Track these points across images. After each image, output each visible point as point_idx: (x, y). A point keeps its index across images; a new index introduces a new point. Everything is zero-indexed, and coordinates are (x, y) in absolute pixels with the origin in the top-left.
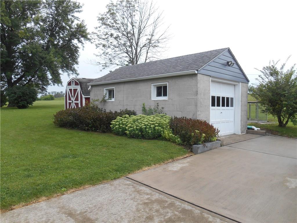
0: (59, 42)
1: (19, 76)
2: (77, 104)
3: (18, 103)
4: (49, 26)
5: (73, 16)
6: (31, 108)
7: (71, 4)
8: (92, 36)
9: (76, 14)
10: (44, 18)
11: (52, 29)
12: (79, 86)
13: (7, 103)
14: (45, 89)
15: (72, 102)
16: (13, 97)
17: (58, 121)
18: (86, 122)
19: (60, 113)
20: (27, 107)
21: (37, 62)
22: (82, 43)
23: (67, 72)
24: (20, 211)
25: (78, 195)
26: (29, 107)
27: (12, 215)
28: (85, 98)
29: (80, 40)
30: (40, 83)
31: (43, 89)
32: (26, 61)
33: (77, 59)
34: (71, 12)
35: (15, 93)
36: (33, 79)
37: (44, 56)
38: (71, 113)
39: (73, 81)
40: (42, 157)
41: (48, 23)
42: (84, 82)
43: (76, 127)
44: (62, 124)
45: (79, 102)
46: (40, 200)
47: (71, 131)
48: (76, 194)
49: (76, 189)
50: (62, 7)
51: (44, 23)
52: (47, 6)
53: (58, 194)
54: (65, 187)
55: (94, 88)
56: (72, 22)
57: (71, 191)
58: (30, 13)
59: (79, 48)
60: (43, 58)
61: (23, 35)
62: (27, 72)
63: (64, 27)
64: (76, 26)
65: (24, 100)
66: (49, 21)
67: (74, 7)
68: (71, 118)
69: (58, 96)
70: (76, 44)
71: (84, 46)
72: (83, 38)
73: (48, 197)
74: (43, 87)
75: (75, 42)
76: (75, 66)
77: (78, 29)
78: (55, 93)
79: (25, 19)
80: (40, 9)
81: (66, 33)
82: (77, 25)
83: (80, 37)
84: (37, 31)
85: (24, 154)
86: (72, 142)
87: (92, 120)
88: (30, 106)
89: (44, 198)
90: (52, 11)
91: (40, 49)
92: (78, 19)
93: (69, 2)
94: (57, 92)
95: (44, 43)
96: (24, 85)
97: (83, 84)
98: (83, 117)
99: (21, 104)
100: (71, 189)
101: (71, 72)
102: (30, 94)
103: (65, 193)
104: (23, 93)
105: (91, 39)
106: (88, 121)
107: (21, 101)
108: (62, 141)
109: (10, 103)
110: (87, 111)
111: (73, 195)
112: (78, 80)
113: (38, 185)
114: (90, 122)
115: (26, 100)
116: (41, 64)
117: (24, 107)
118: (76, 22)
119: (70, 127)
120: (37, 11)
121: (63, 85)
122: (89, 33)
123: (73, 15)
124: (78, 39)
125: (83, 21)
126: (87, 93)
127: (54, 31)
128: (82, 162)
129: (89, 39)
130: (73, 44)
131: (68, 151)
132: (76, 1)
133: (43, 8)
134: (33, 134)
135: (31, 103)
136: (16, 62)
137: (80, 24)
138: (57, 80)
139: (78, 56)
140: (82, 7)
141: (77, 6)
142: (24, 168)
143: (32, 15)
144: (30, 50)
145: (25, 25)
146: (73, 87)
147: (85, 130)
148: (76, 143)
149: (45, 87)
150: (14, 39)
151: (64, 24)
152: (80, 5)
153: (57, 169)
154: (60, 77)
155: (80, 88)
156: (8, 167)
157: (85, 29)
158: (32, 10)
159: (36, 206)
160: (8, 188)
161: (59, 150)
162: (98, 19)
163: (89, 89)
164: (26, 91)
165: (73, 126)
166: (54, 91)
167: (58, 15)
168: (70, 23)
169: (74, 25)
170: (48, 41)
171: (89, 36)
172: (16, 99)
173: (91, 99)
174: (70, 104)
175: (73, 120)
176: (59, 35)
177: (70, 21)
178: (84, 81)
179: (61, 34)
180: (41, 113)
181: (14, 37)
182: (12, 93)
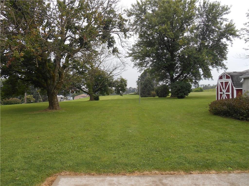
0: (209, 43)
1: (178, 74)
2: (228, 96)
3: (178, 94)
4: (201, 32)
5: (221, 19)
6: (187, 98)
7: (219, 9)
8: (242, 32)
9: (224, 16)
10: (197, 26)
11: (204, 33)
12: (230, 79)
13: (170, 94)
14: (197, 83)
15: (224, 93)
16: (175, 89)
17: (212, 109)
18: (240, 112)
19: (214, 103)
20: (184, 97)
21: (192, 62)
22: (231, 40)
23: (216, 67)
24: (198, 176)
25: (245, 177)
26: (185, 98)
27: (192, 178)
28: (237, 90)
29: (228, 38)
30: (194, 78)
31: (196, 83)
32: (183, 62)
33: (225, 55)
34: (220, 15)
35: (176, 87)
36: (188, 75)
37: (198, 56)
38: (225, 103)
39: (224, 75)
40: (205, 138)
41: (200, 29)
42: (235, 76)
43: (230, 116)
44: (216, 112)
45: (230, 93)
46: (211, 172)
47: (225, 119)
48: (243, 175)
49: (241, 171)
50: (212, 14)
51: (197, 30)
52: (199, 16)
53: (226, 172)
54: (231, 167)
55: (246, 81)
56: (221, 24)
57: (237, 171)
58: (186, 25)
59: (228, 45)
60: (196, 58)
61: (182, 43)
62: (184, 70)
63: (214, 29)
64: (225, 27)
65: (182, 92)
66: (201, 28)
67: (222, 11)
68: (225, 107)
69: (206, 88)
70: (225, 42)
71: (232, 42)
72: (231, 36)
73: (217, 171)
74: (196, 82)
75: (224, 40)
76: (224, 62)
77: (227, 28)
78: (203, 86)
79: (182, 30)
80: (194, 20)
81: (215, 35)
82: (226, 25)
83: (228, 35)
84: (192, 38)
85: (190, 134)
86: (229, 129)
87: (247, 111)
88: (186, 96)
89: (214, 172)
90: (203, 19)
91: (194, 52)
92: (227, 20)
93: (218, 8)
94: (205, 85)
95: (197, 46)
96: (182, 81)
97: (234, 77)
98: (238, 107)
99: (180, 95)
100: (237, 170)
101: (220, 67)
102: (187, 87)
103: (231, 171)
104: (181, 87)
105: (239, 35)
106: (243, 111)
107: (180, 92)
108: (219, 127)
109: (172, 94)
110: (241, 102)
111: (240, 176)
112: (229, 74)
113: (207, 160)
114: (245, 112)
115: (183, 92)
116: (195, 63)
117: (182, 97)
118: (225, 23)
119: (224, 115)
120: (191, 22)
121: (213, 79)
122: (237, 30)
123: (221, 17)
124: (227, 38)
125: (231, 21)
126: (237, 85)
127: (205, 35)
128: (243, 148)
129: (238, 36)
130: (222, 43)
131: (227, 136)
132: (225, 5)
133: (196, 19)
134: (194, 119)
135: (187, 94)
136: (177, 64)
137: (229, 24)
138: (208, 75)
139: (226, 52)
140: (230, 8)
141: (225, 9)
142: (193, 144)
143: (187, 26)
144: (187, 53)
145: (183, 35)
146: (224, 80)
147: (239, 119)
148: (233, 130)
149: (197, 81)
150: (176, 47)
151: (213, 28)
152: (228, 7)
153: (220, 150)
154: (210, 72)
155: (231, 81)
156: (182, 142)
157: (234, 27)
158: (187, 22)
159: (209, 176)
160: (185, 157)
161: (218, 134)
162: (247, 15)
163: (241, 82)
164: (184, 85)
165: (227, 114)
166: (203, 84)
167: (208, 21)
168: (219, 25)
169: (223, 26)
170: (200, 44)
171: (237, 33)
172: (176, 92)
173: (243, 91)
174: (221, 95)
175: (227, 110)
176: (209, 38)
177: (219, 23)
178: (235, 74)
179: (211, 36)
180: (196, 102)
181: (176, 46)
182: (174, 87)
